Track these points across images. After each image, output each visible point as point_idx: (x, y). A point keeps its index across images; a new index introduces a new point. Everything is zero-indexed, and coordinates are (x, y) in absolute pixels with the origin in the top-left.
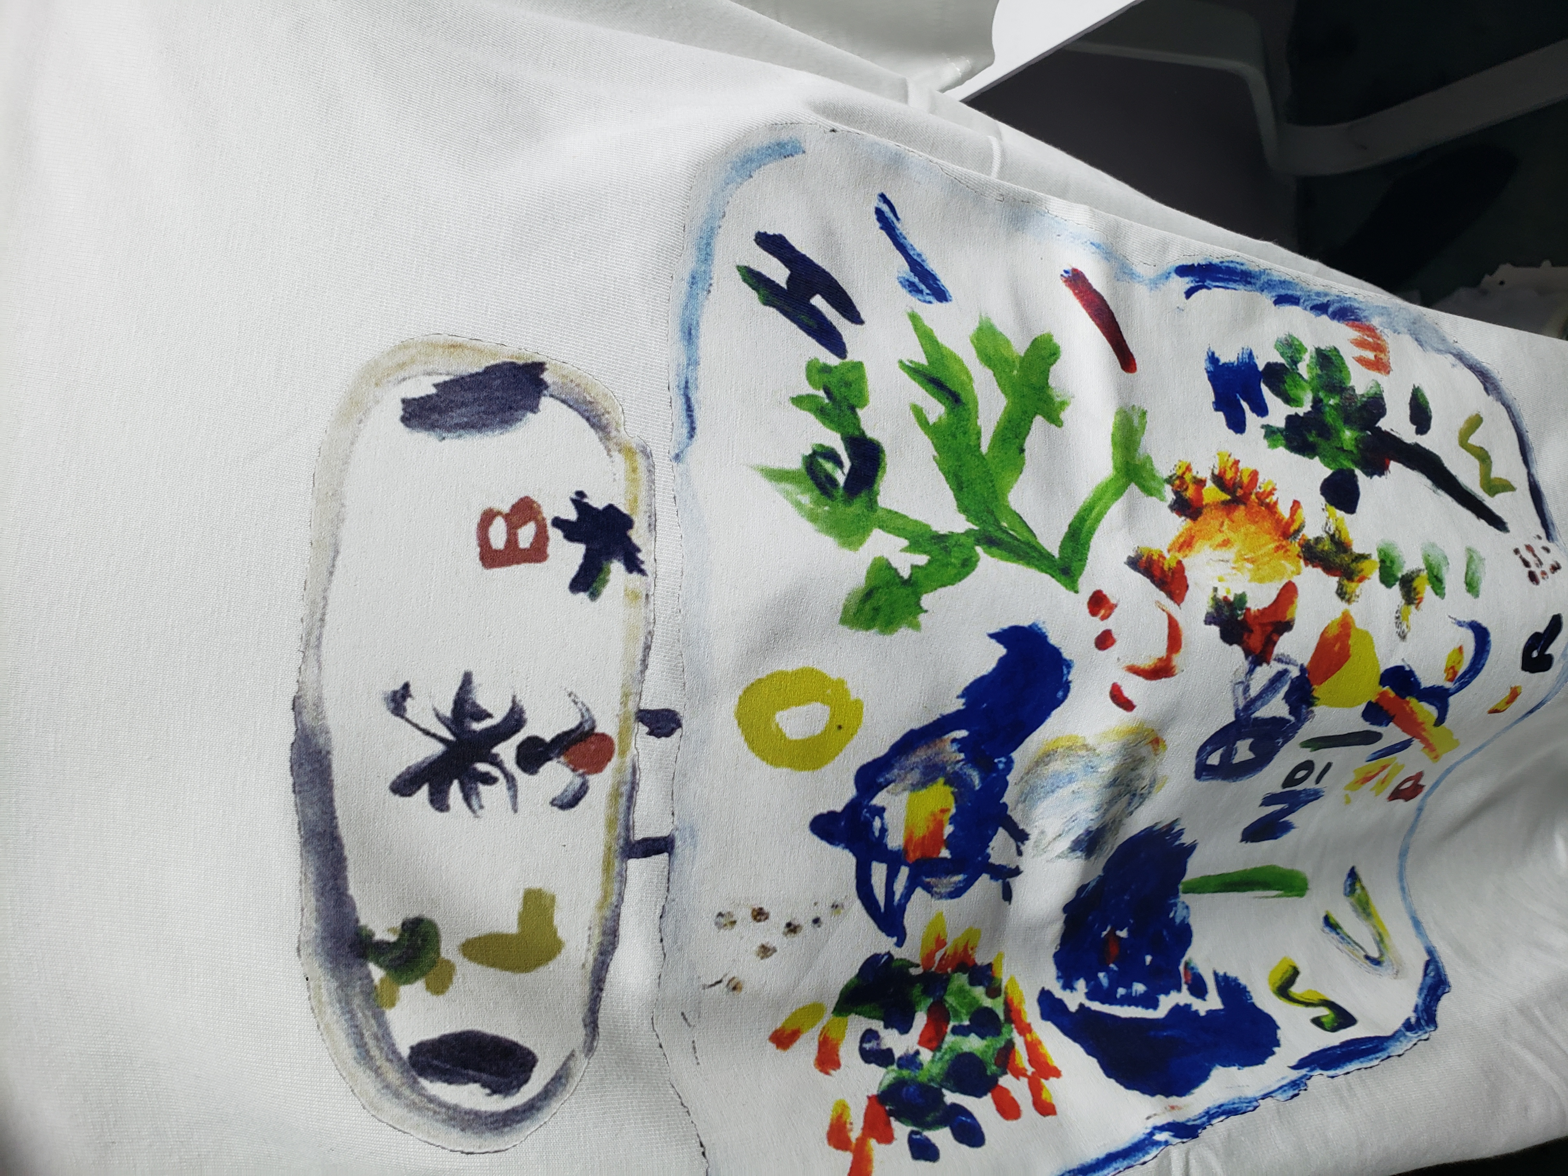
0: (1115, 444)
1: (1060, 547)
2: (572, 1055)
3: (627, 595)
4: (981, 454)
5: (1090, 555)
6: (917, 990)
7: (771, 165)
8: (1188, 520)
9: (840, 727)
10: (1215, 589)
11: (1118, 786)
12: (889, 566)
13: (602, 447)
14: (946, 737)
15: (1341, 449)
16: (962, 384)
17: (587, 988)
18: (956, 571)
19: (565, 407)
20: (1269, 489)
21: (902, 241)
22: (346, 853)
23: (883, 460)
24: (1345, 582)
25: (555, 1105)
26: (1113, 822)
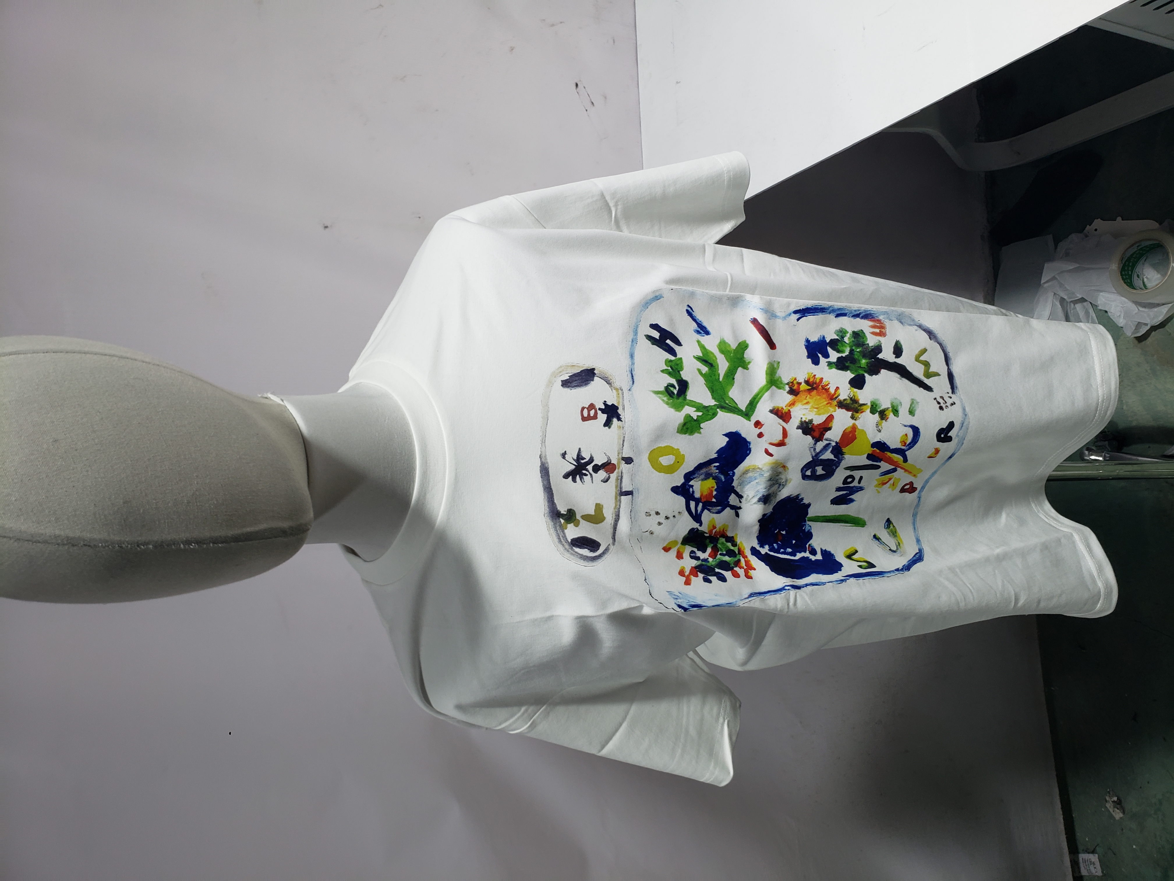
0: (767, 374)
1: (746, 408)
2: (609, 545)
3: (618, 427)
4: (720, 381)
5: (756, 410)
6: (708, 541)
7: (654, 303)
8: (794, 396)
9: (678, 462)
10: (802, 418)
11: (772, 481)
12: (690, 416)
13: (610, 389)
14: (712, 465)
15: (860, 367)
16: (713, 360)
17: (612, 530)
18: (710, 417)
19: (600, 379)
20: (827, 384)
21: (695, 318)
22: (553, 492)
23: (688, 385)
24: (855, 413)
25: (606, 556)
26: (773, 493)
